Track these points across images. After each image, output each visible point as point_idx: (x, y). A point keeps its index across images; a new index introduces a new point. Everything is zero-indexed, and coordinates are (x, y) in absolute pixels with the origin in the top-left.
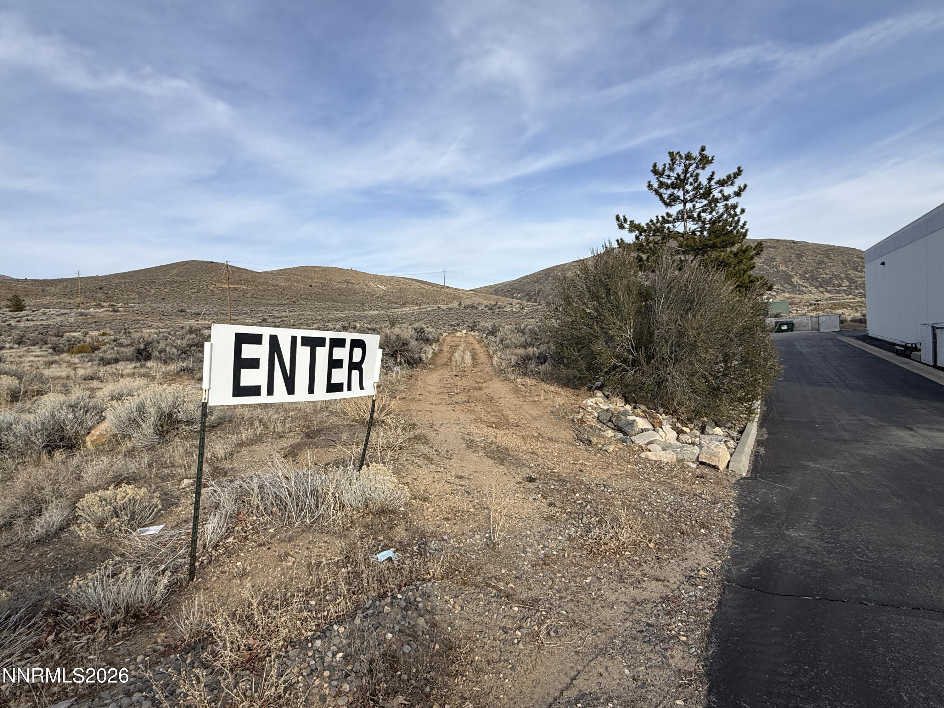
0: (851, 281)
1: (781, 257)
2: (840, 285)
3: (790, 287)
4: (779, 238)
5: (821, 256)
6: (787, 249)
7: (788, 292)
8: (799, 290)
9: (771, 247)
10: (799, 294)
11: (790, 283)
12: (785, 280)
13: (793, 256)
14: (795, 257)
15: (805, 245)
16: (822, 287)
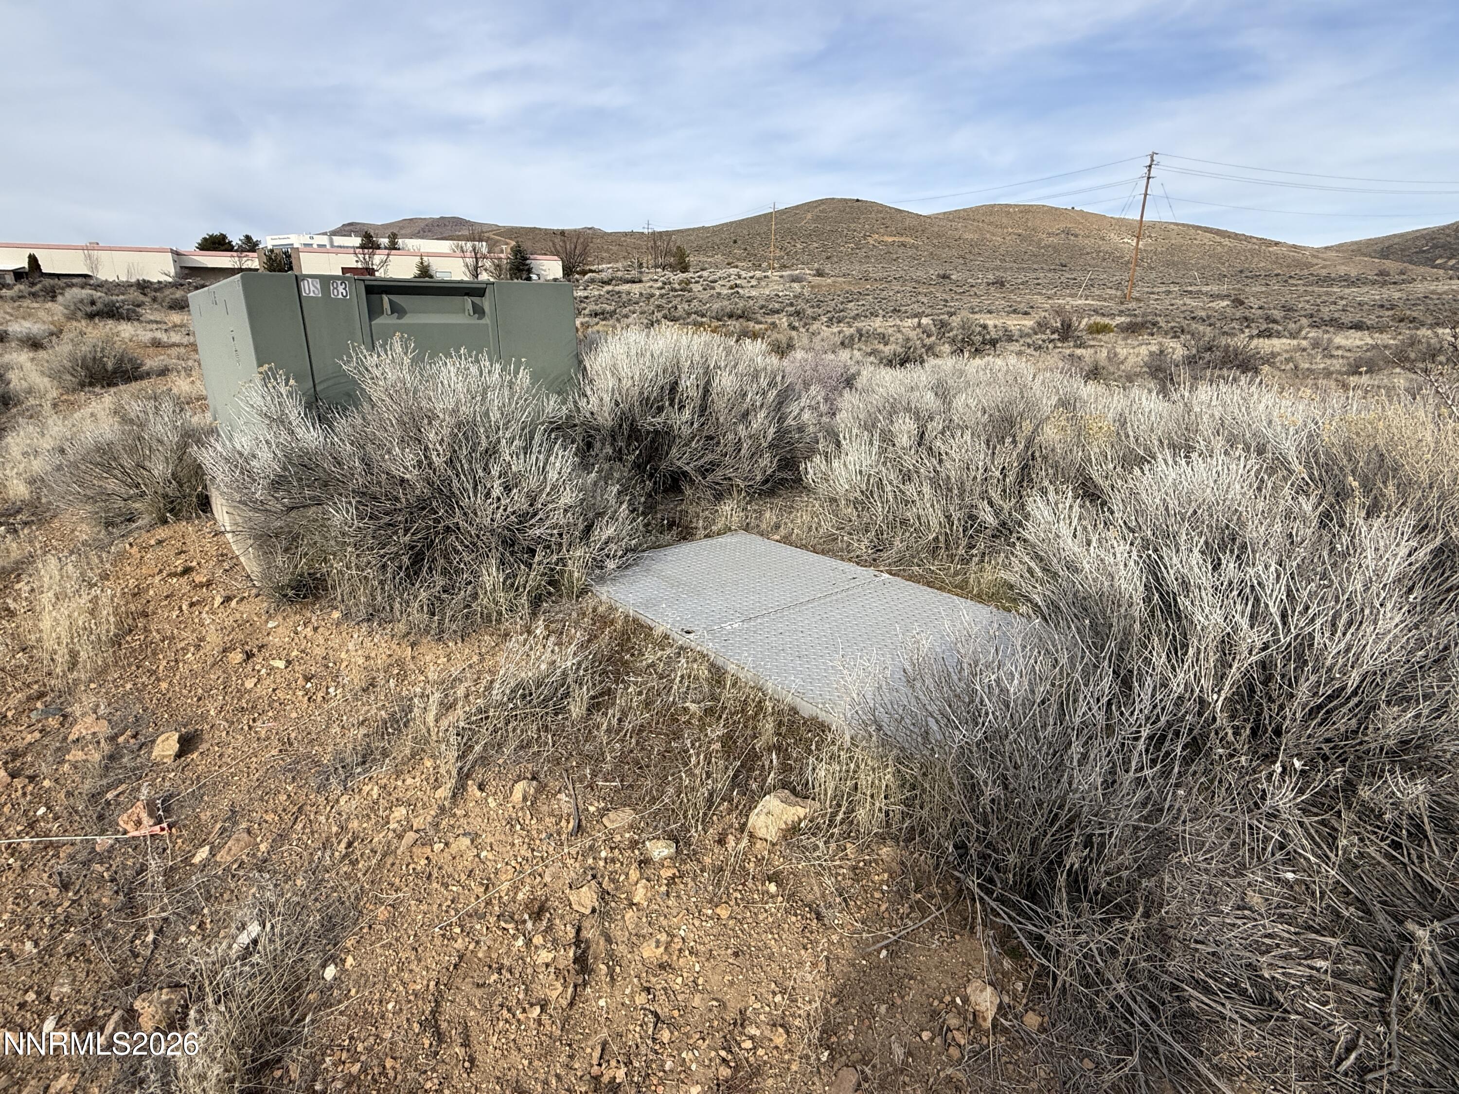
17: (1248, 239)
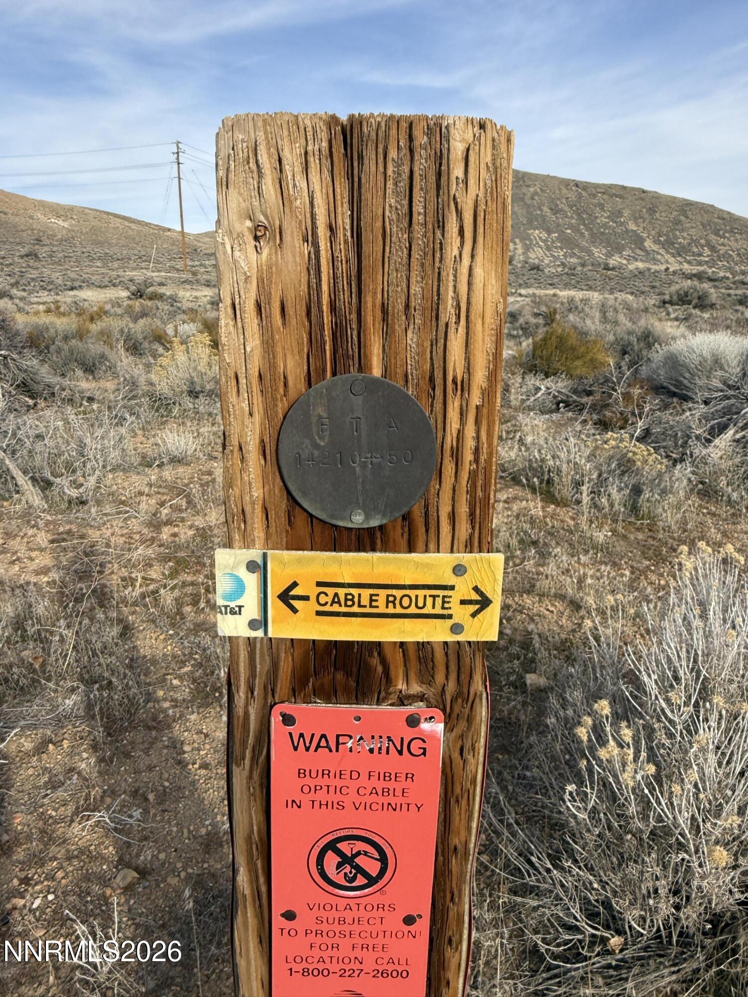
1: (630, 212)
2: (700, 255)
3: (642, 253)
4: (626, 185)
5: (677, 213)
6: (636, 200)
7: (642, 261)
8: (654, 259)
9: (617, 196)
10: (655, 264)
11: (642, 247)
12: (636, 244)
13: (644, 210)
14: (647, 212)
15: (656, 196)
16: (680, 255)
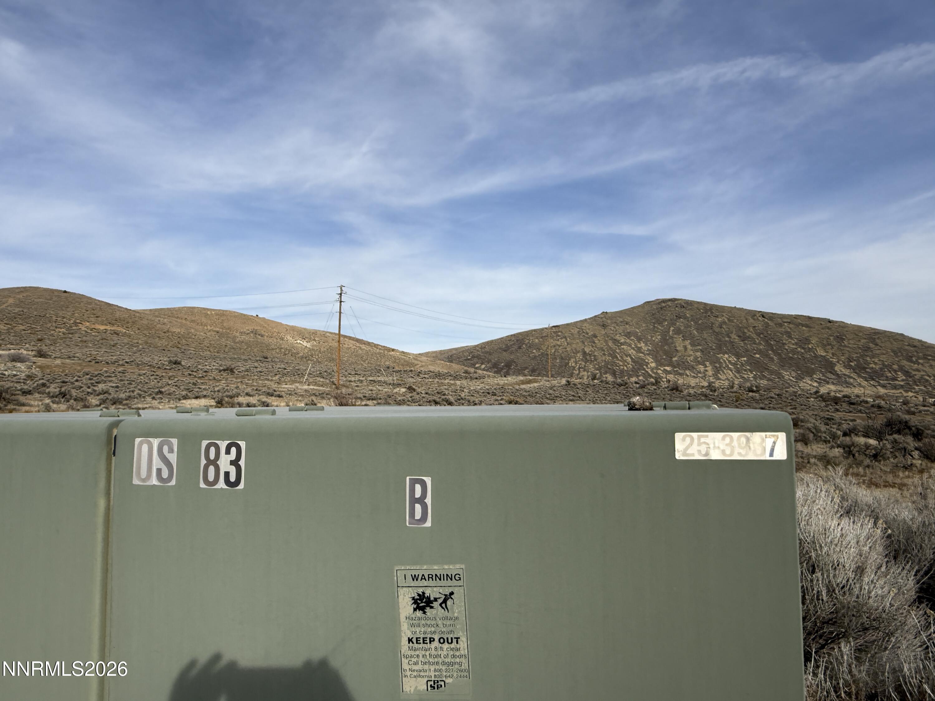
0: (907, 373)
1: (817, 339)
4: (811, 315)
5: (865, 341)
6: (823, 329)
7: (833, 384)
8: (846, 382)
9: (803, 325)
10: (847, 387)
11: (833, 371)
12: (826, 368)
14: (834, 339)
15: (843, 326)
17: (376, 346)
